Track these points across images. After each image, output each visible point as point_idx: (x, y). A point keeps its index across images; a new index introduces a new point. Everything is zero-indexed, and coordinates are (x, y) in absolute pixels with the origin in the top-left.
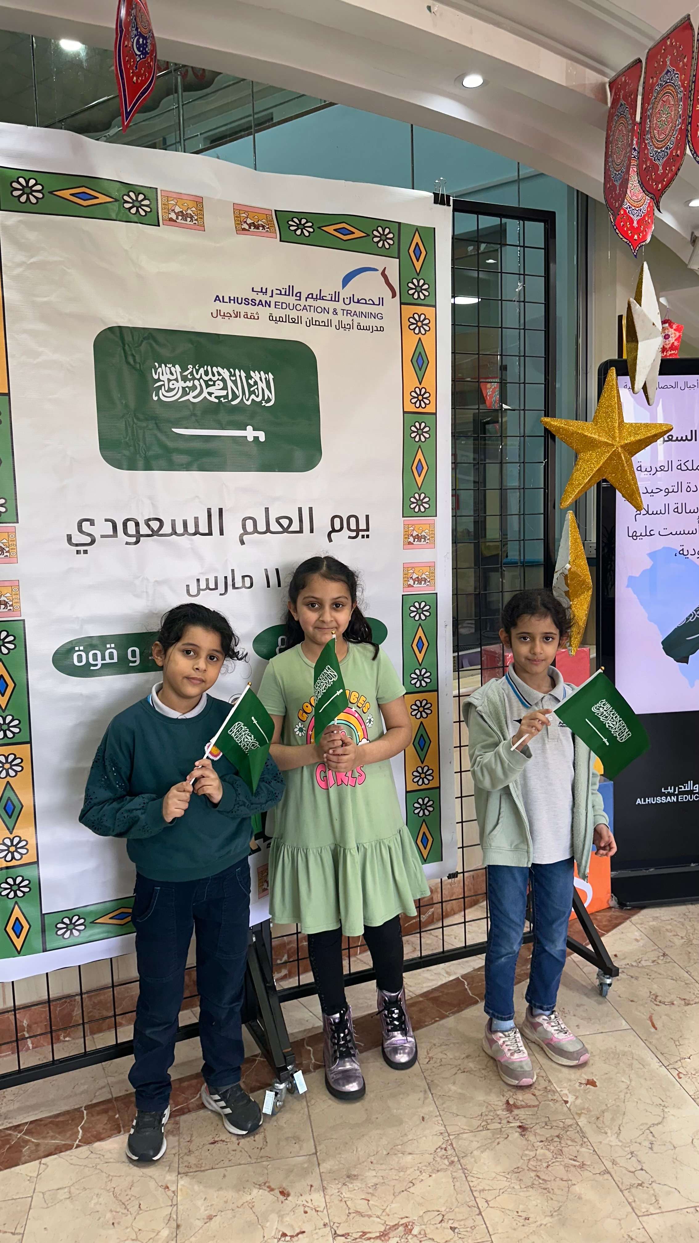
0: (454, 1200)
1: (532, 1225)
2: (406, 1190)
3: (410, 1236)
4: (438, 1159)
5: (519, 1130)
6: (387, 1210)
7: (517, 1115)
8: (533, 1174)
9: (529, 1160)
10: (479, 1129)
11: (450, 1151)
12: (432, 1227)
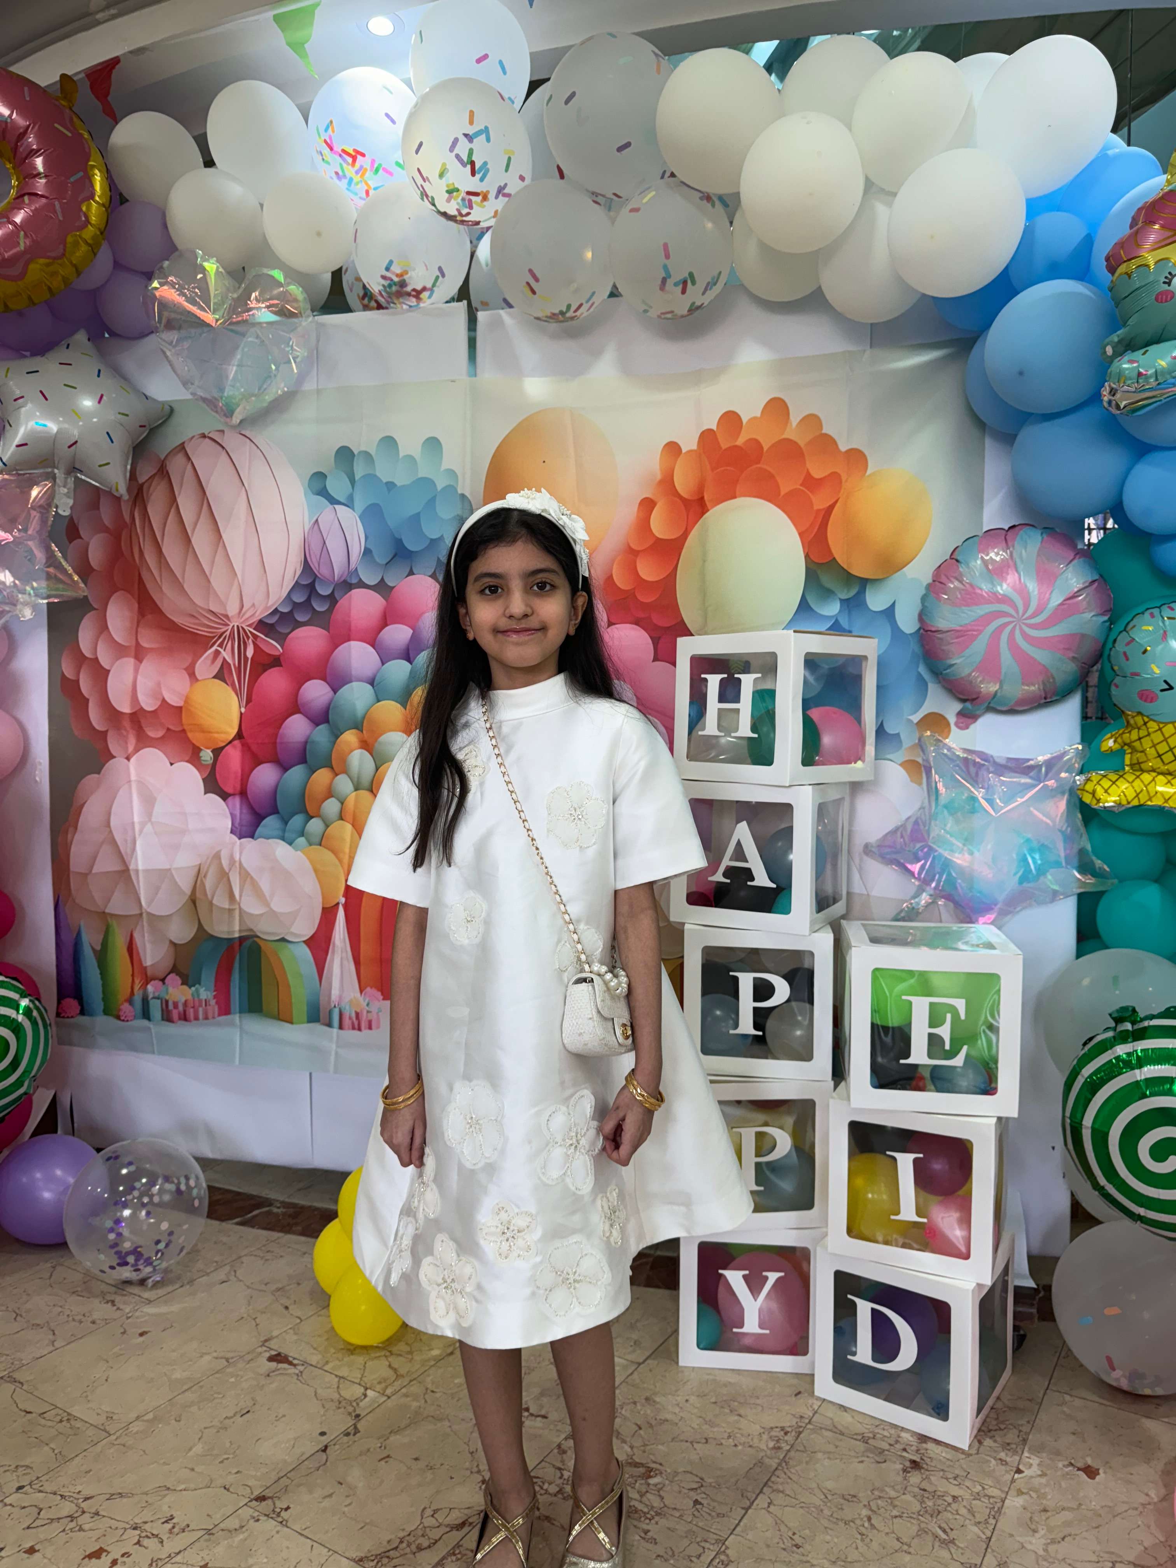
0: (733, 1480)
1: (797, 1556)
2: (692, 1443)
3: (643, 1482)
4: (765, 1437)
5: (908, 1464)
6: (648, 1448)
7: (927, 1450)
8: (865, 1512)
9: (880, 1497)
10: (855, 1437)
11: (790, 1438)
12: (676, 1488)
